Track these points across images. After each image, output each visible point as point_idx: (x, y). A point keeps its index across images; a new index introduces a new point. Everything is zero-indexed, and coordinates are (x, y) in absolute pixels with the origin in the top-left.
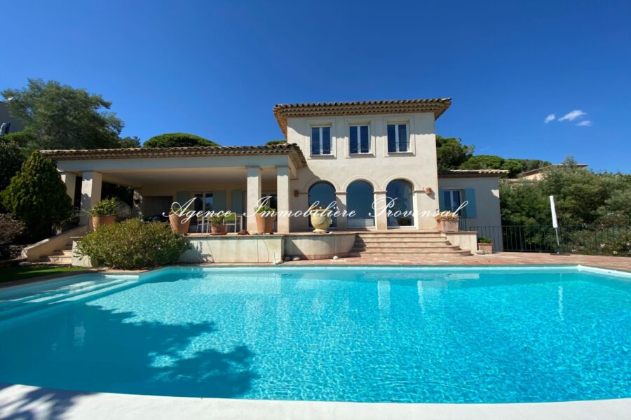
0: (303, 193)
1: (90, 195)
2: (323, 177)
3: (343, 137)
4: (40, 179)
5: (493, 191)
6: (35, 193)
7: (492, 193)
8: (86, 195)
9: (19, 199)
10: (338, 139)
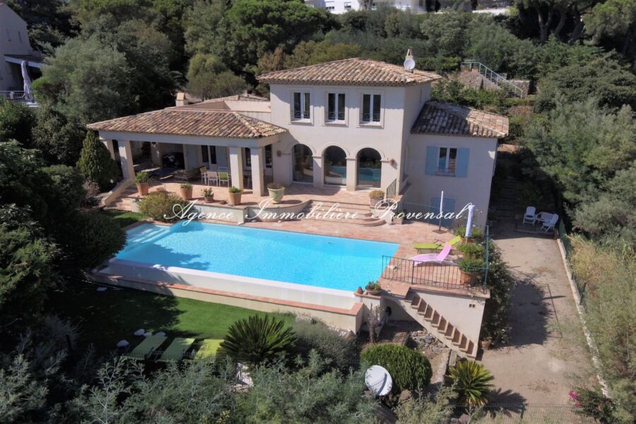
0: (285, 154)
1: (126, 158)
2: (301, 142)
3: (320, 106)
4: (97, 153)
5: (490, 152)
6: (98, 164)
7: (488, 154)
8: (124, 158)
9: (91, 169)
10: (315, 108)
